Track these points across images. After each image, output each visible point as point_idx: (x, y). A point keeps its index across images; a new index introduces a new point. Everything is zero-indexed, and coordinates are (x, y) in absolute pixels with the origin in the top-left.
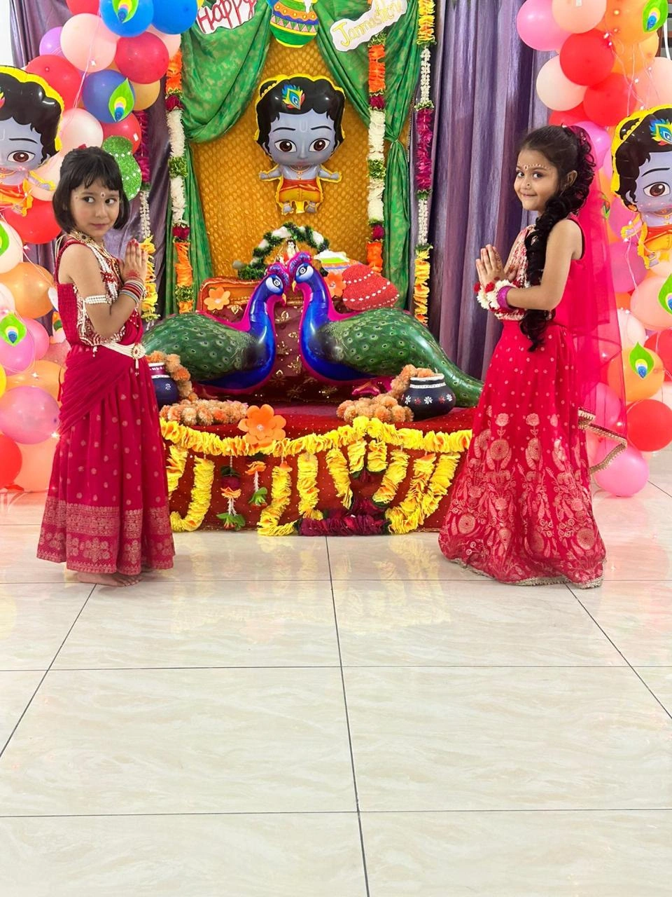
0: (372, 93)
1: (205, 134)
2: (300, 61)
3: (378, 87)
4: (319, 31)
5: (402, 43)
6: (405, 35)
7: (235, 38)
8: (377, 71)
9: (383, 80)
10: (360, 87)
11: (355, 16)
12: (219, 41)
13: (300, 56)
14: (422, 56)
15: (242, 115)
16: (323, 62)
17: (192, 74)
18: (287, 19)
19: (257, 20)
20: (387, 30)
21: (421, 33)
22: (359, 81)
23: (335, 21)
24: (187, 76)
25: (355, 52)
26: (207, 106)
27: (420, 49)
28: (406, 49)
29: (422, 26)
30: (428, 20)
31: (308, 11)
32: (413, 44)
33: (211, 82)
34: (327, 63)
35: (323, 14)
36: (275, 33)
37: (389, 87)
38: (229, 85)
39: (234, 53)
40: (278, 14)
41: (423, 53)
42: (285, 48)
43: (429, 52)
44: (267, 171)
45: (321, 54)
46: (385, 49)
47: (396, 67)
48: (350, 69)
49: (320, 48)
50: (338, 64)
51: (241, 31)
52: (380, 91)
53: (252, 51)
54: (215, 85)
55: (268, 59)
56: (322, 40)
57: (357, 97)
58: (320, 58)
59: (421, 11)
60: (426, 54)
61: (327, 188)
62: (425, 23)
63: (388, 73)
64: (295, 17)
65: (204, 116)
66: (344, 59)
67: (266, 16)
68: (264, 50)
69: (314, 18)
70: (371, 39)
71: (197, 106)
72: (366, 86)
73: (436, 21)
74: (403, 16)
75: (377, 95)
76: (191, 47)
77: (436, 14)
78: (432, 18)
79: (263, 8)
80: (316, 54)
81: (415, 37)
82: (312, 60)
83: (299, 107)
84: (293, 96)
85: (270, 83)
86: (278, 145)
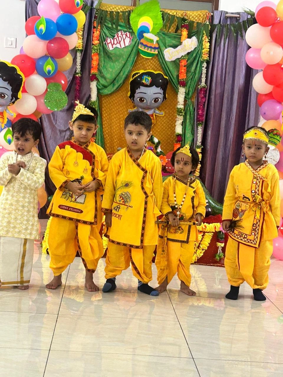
0: (180, 80)
1: (106, 91)
2: (150, 63)
3: (183, 77)
4: (159, 52)
5: (195, 59)
6: (196, 56)
7: (123, 53)
8: (183, 71)
9: (185, 74)
10: (175, 77)
11: (175, 47)
12: (115, 54)
13: (150, 61)
14: (203, 66)
15: (123, 84)
16: (159, 65)
17: (103, 66)
18: (146, 46)
19: (132, 45)
20: (188, 53)
21: (203, 56)
22: (175, 74)
23: (166, 48)
24: (100, 67)
25: (174, 62)
26: (108, 80)
27: (202, 62)
28: (196, 61)
29: (204, 53)
30: (207, 51)
31: (155, 43)
32: (200, 60)
33: (111, 70)
34: (161, 65)
35: (161, 45)
36: (140, 51)
37: (188, 77)
38: (118, 72)
39: (121, 59)
40: (142, 44)
41: (203, 64)
42: (143, 58)
43: (206, 64)
44: (132, 109)
45: (159, 61)
46: (187, 61)
47: (191, 69)
48: (171, 69)
49: (159, 59)
50: (166, 66)
51: (125, 50)
52: (184, 79)
53: (129, 58)
54: (112, 71)
55: (136, 62)
56: (160, 56)
57: (174, 80)
58: (158, 63)
59: (204, 47)
60: (205, 65)
61: (158, 118)
62: (205, 52)
63: (188, 71)
64: (149, 45)
65: (106, 84)
66: (169, 64)
67: (136, 44)
68: (134, 58)
69: (157, 46)
70: (181, 57)
71: (103, 79)
72: (178, 76)
73: (210, 51)
74: (195, 48)
75: (182, 81)
76: (103, 55)
77: (210, 48)
78: (208, 50)
79: (135, 40)
80: (157, 61)
81: (200, 57)
82: (155, 63)
83: (149, 84)
84: (147, 80)
85: (137, 73)
86: (138, 99)
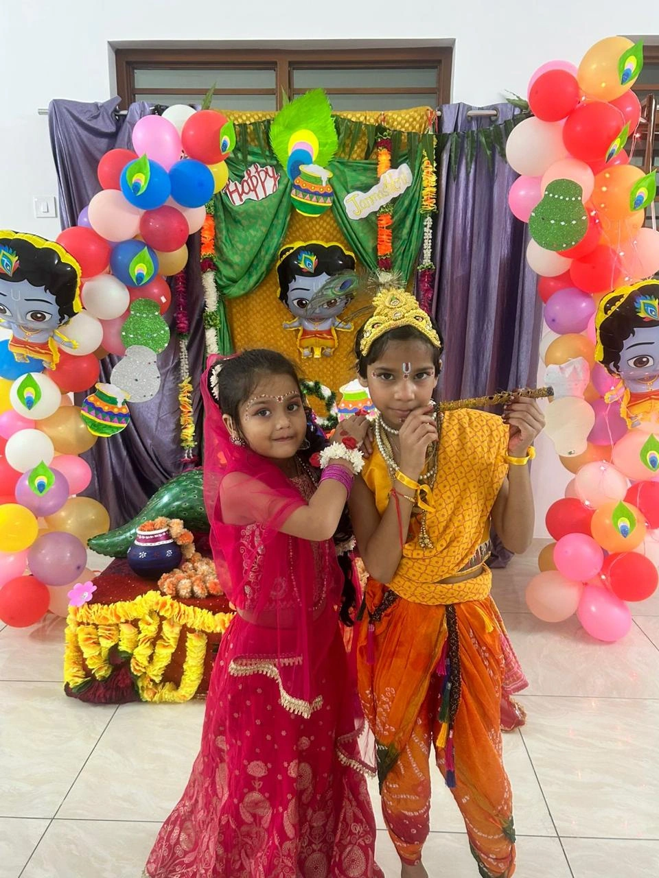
0: (380, 256)
1: (235, 291)
2: (318, 227)
3: (385, 250)
4: (334, 202)
5: (407, 211)
6: (410, 205)
7: (261, 209)
8: (385, 237)
9: (390, 244)
10: (370, 251)
11: (366, 188)
12: (246, 212)
13: (318, 223)
14: (425, 223)
15: (267, 275)
16: (338, 228)
17: (224, 241)
18: (306, 191)
19: (279, 193)
20: (394, 201)
21: (424, 203)
22: (369, 245)
23: (348, 193)
24: (220, 243)
25: (366, 220)
26: (237, 268)
27: (423, 217)
28: (410, 217)
29: (425, 197)
30: (431, 192)
31: (324, 184)
32: (417, 212)
33: (241, 247)
34: (341, 229)
35: (338, 187)
36: (296, 204)
37: (395, 250)
38: (256, 249)
39: (260, 222)
40: (298, 187)
41: (426, 220)
42: (305, 217)
43: (431, 220)
44: (290, 321)
45: (336, 221)
46: (393, 217)
47: (401, 233)
48: (361, 235)
49: (335, 216)
50: (351, 231)
51: (265, 203)
52: (387, 254)
53: (276, 219)
54: (244, 249)
55: (290, 226)
56: (337, 209)
57: (367, 258)
58: (335, 225)
59: (425, 183)
60: (429, 221)
62: (428, 195)
63: (395, 237)
64: (313, 189)
65: (233, 275)
66: (355, 226)
67: (288, 189)
68: (286, 219)
69: (329, 190)
70: (380, 209)
71: (228, 267)
72: (375, 250)
73: (438, 193)
74: (408, 188)
75: (384, 258)
76: (223, 217)
77: (438, 186)
78: (435, 190)
79: (285, 182)
80: (332, 222)
81: (419, 206)
82: (328, 227)
83: (312, 271)
84: (308, 262)
85: (288, 250)
86: (295, 302)
